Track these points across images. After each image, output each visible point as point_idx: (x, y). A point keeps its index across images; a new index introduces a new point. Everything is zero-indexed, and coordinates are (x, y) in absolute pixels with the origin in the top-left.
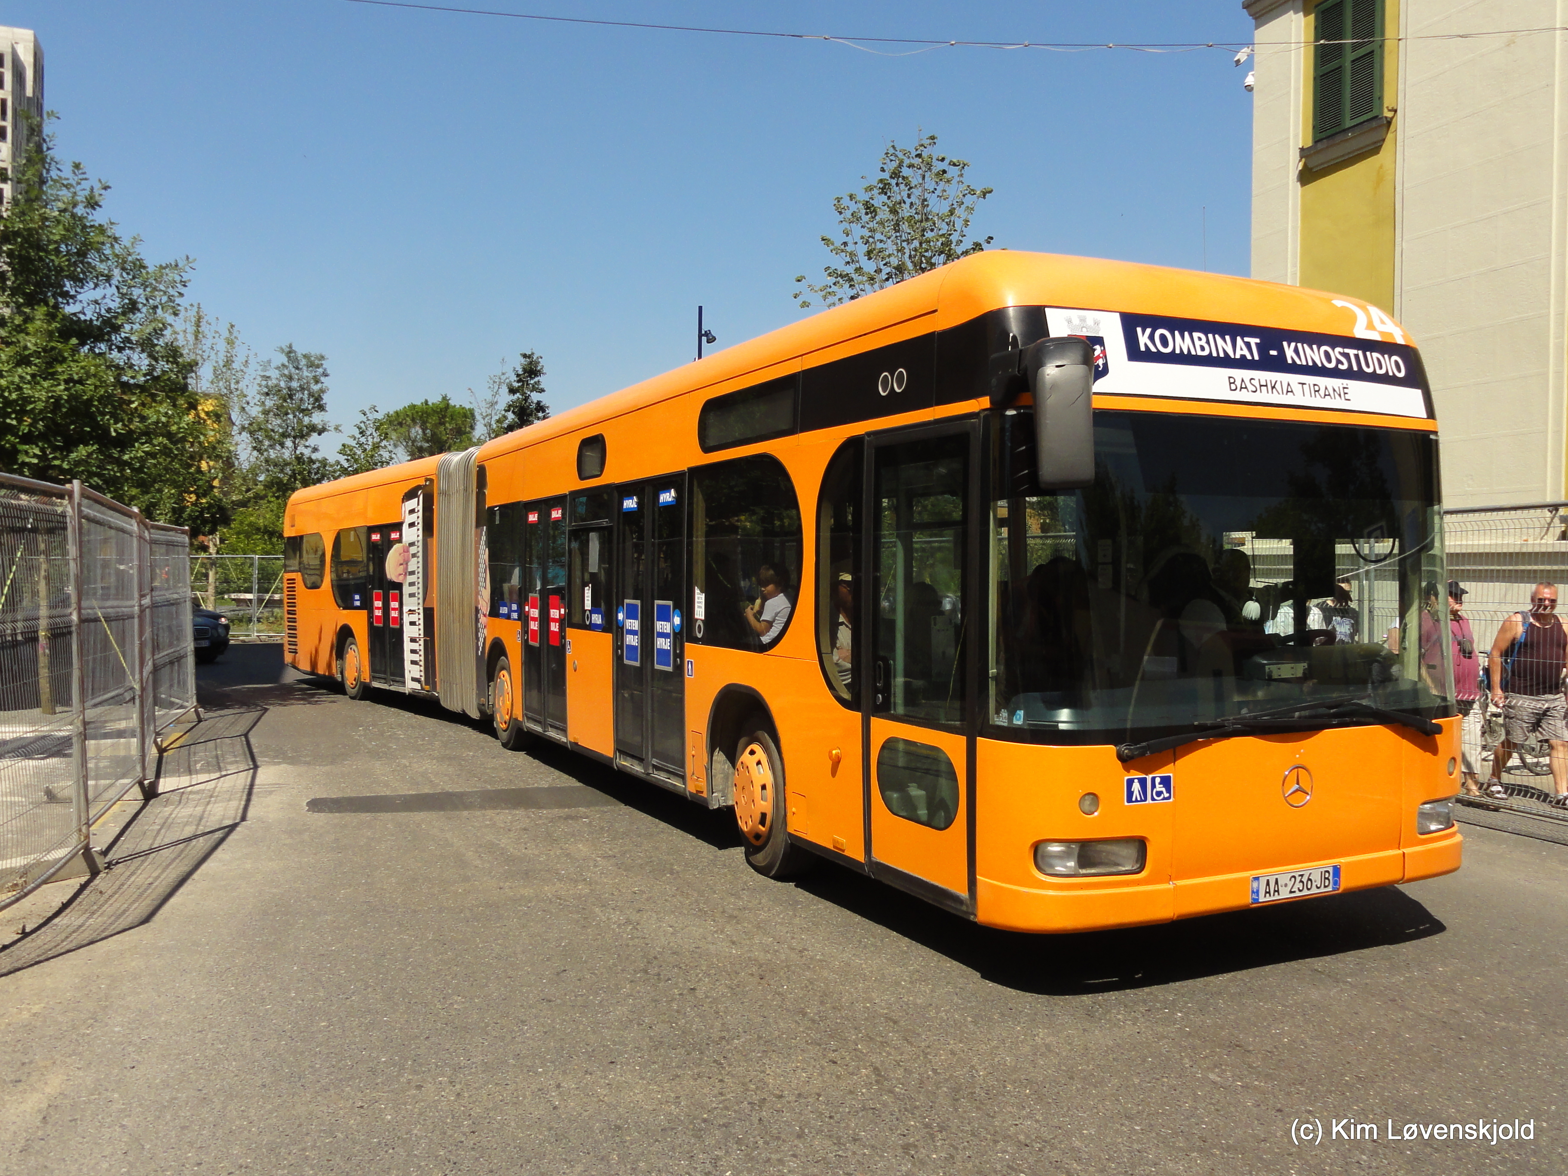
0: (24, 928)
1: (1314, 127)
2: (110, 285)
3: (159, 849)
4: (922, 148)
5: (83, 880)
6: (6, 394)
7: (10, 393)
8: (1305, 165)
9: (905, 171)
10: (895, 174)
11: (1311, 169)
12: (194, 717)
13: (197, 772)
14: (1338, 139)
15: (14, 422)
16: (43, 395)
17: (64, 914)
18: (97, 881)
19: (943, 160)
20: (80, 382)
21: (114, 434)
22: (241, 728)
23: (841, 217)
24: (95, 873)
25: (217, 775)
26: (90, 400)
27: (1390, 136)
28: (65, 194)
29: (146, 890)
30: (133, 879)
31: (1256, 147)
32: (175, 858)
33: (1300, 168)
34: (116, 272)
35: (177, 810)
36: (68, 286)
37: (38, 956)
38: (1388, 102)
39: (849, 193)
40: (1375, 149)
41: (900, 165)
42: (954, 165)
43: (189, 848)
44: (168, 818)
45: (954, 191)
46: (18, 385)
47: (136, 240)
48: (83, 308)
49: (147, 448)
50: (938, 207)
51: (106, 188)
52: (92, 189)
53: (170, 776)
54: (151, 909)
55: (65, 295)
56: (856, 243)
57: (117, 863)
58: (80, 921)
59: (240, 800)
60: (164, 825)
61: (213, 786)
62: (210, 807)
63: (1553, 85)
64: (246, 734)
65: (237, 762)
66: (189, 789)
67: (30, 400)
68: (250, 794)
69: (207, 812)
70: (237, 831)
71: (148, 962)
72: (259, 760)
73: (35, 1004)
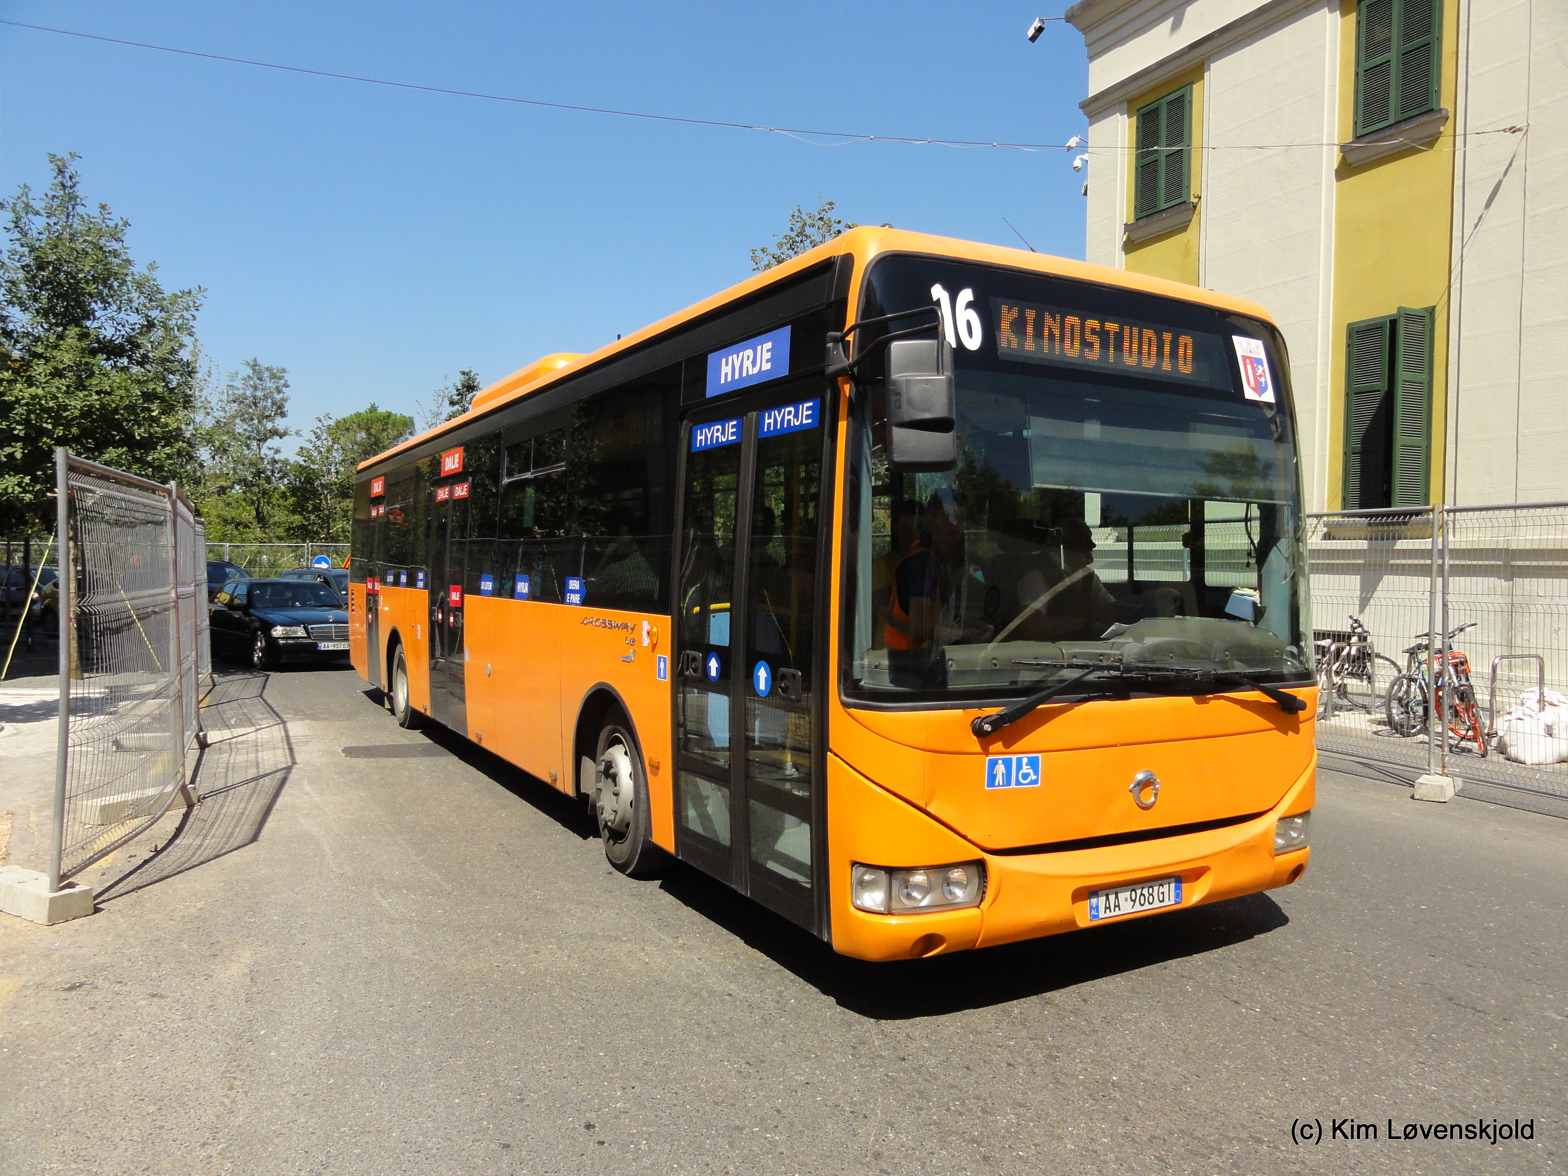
0: (156, 846)
1: (1136, 208)
2: (131, 308)
3: (234, 786)
4: (825, 213)
5: (184, 810)
8: (1128, 238)
9: (808, 231)
10: (801, 233)
11: (1133, 241)
12: (211, 681)
13: (234, 727)
14: (1156, 218)
18: (195, 812)
19: (839, 222)
20: (110, 393)
22: (255, 691)
24: (190, 806)
25: (253, 729)
26: (117, 408)
27: (1195, 217)
29: (240, 818)
30: (224, 810)
31: (1089, 221)
32: (252, 795)
33: (1124, 239)
34: (135, 296)
35: (232, 756)
37: (179, 867)
38: (1194, 190)
39: (762, 247)
40: (1183, 227)
41: (804, 226)
43: (259, 786)
44: (228, 763)
46: (54, 395)
47: (152, 267)
48: (103, 324)
51: (129, 225)
52: (116, 226)
53: (212, 729)
54: (252, 833)
57: (204, 798)
58: (198, 842)
59: (284, 749)
60: (227, 768)
61: (254, 738)
62: (260, 754)
63: (1321, 184)
64: (261, 696)
65: (265, 718)
66: (234, 740)
67: (65, 408)
68: (289, 743)
69: (260, 760)
70: (294, 771)
71: (273, 870)
72: (283, 715)
73: (196, 902)
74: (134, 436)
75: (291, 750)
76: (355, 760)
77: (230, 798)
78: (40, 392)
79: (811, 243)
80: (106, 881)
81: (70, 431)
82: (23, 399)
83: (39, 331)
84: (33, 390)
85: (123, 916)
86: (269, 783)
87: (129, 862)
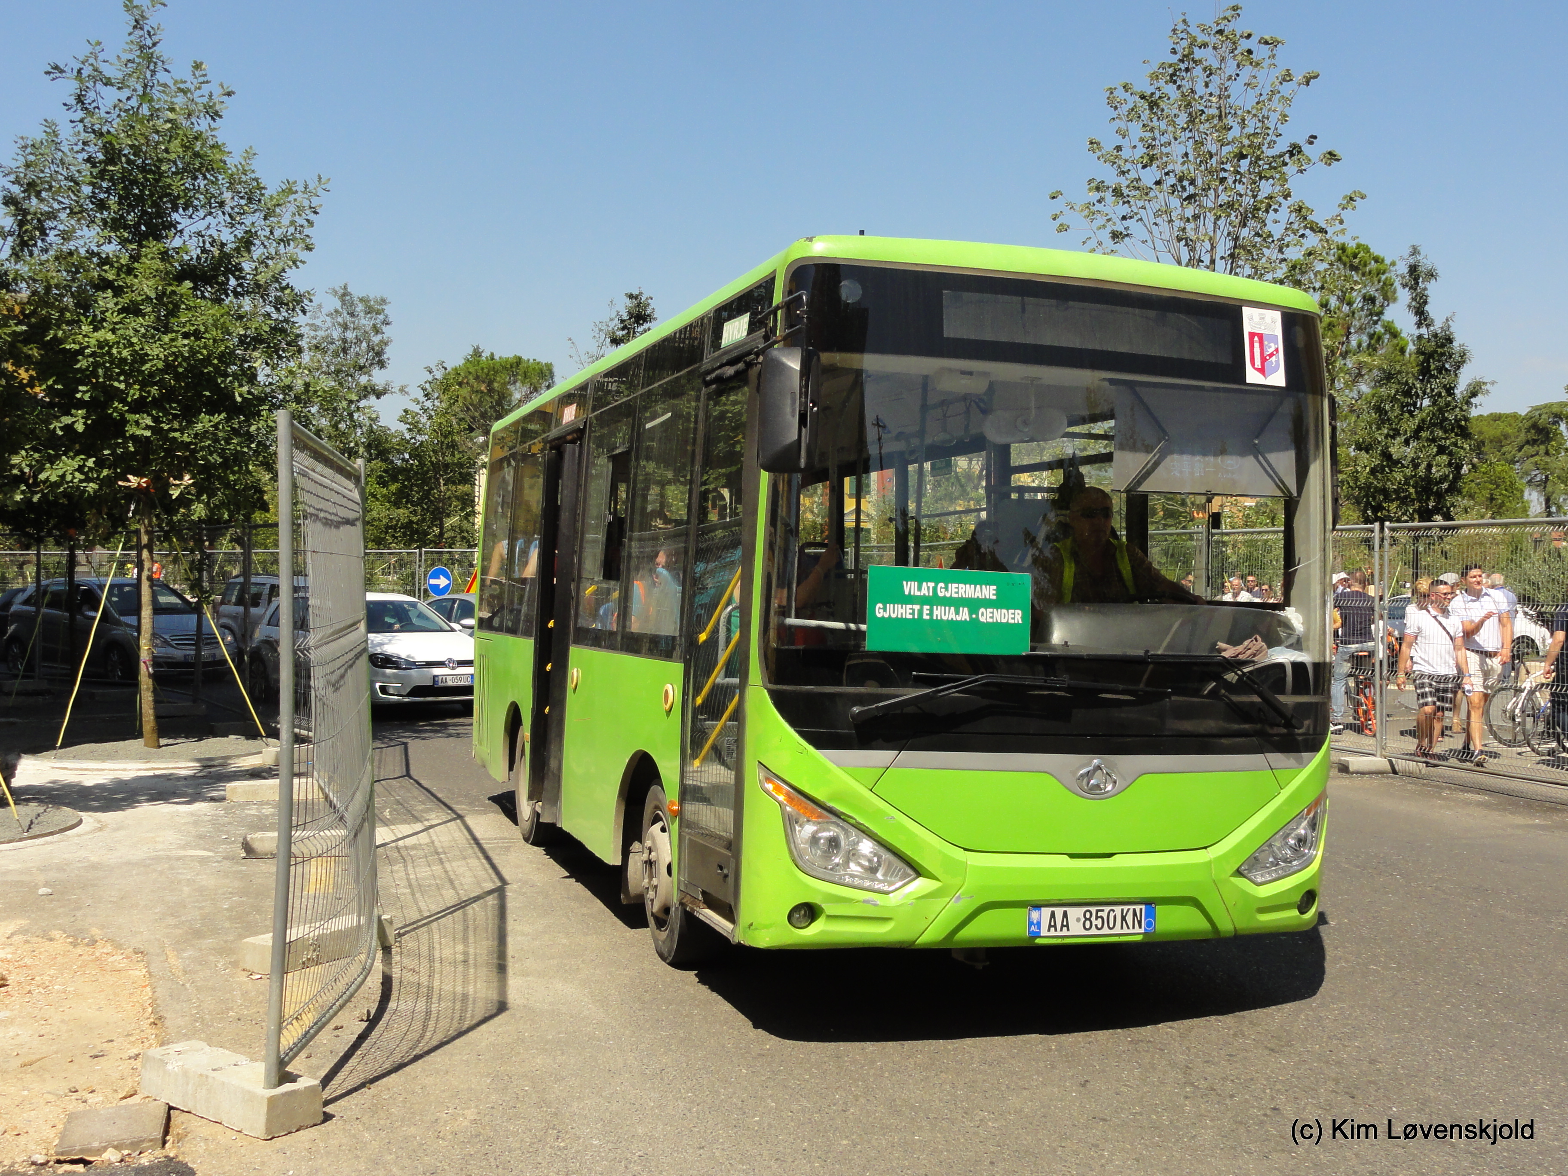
0: (368, 1012)
2: (224, 213)
3: (435, 918)
4: (1226, 22)
9: (1198, 54)
10: (1187, 56)
13: (395, 822)
15: (122, 386)
17: (394, 998)
18: (396, 958)
19: (1249, 36)
22: (398, 769)
23: (1114, 114)
24: (386, 948)
25: (418, 827)
26: (210, 357)
28: (180, 100)
29: (466, 968)
30: (437, 954)
34: (227, 197)
37: (411, 1049)
39: (1122, 82)
41: (1191, 45)
42: (1266, 43)
43: (471, 917)
45: (1267, 78)
46: (129, 341)
47: (251, 154)
50: (1242, 98)
51: (229, 94)
52: (211, 96)
55: (170, 226)
56: (1135, 147)
57: (400, 935)
58: (421, 1006)
59: (478, 858)
60: (410, 886)
61: (428, 840)
62: (448, 866)
64: (408, 774)
65: (431, 810)
66: (401, 843)
67: (143, 358)
68: (481, 849)
69: (451, 873)
70: (509, 894)
71: (554, 1059)
72: (454, 806)
73: (463, 1109)
74: (234, 396)
75: (490, 862)
77: (436, 936)
78: (110, 337)
79: (1205, 70)
80: (318, 1068)
81: (149, 392)
82: (88, 347)
83: (110, 249)
84: (102, 335)
85: (368, 1128)
86: (482, 915)
87: (337, 1036)
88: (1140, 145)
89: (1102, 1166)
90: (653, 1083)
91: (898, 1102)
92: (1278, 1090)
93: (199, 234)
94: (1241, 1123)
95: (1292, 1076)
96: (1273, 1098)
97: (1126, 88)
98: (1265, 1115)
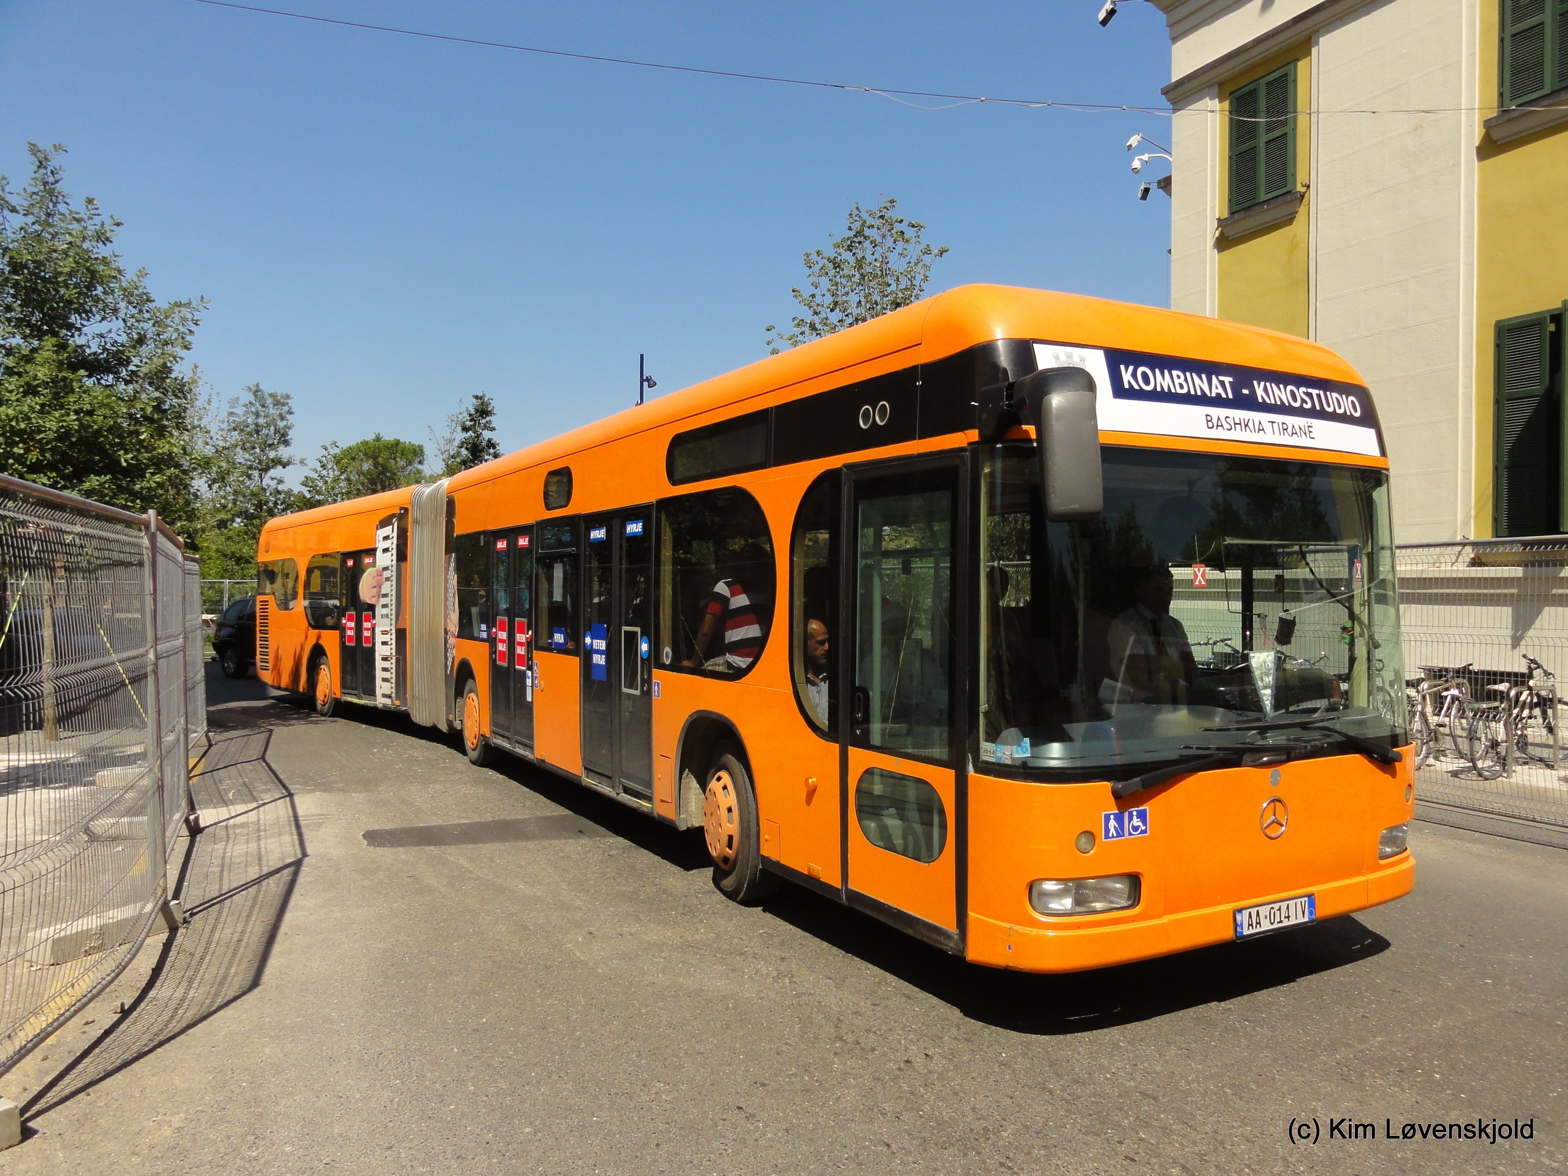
0: (123, 1004)
1: (1230, 201)
2: (117, 318)
3: (231, 894)
4: (886, 211)
5: (164, 936)
6: (14, 423)
7: (18, 422)
8: (1222, 233)
9: (867, 232)
10: (859, 233)
11: (1228, 237)
12: (204, 741)
13: (232, 802)
14: (1257, 209)
15: (22, 451)
16: (54, 426)
17: (158, 984)
18: (179, 939)
19: (902, 221)
20: (90, 413)
21: (124, 464)
22: (256, 753)
23: (810, 271)
24: (173, 930)
25: (254, 804)
26: (100, 430)
27: (1303, 208)
28: (75, 227)
29: (238, 947)
30: (217, 935)
31: (1175, 217)
32: (252, 908)
33: (1217, 235)
34: (122, 305)
35: (230, 846)
36: (74, 318)
37: (153, 1038)
38: (1301, 177)
39: (816, 249)
40: (1289, 220)
41: (863, 225)
42: (913, 226)
43: (262, 891)
44: (224, 857)
45: (914, 251)
46: (26, 415)
47: (142, 274)
48: (88, 341)
49: (158, 478)
50: (897, 264)
51: (118, 224)
52: (103, 224)
53: (205, 808)
54: (253, 972)
55: (70, 327)
56: (824, 295)
57: (192, 915)
58: (179, 994)
59: (292, 834)
60: (223, 865)
61: (255, 818)
62: (263, 843)
63: (1459, 165)
64: (263, 758)
65: (269, 790)
66: (232, 821)
67: (39, 430)
68: (298, 827)
69: (263, 850)
70: (304, 868)
71: (283, 1047)
72: (290, 787)
73: (173, 1114)
74: (120, 462)
75: (300, 835)
76: (379, 850)
77: (224, 914)
78: (10, 412)
79: (871, 242)
80: (48, 1073)
81: (45, 457)
83: (14, 342)
85: (64, 1147)
86: (274, 887)
87: (85, 1032)
88: (828, 294)
89: (756, 1140)
90: (367, 1071)
91: (586, 1078)
92: (911, 1041)
93: (101, 336)
94: (879, 1079)
95: (923, 1023)
96: (906, 1049)
97: (818, 253)
98: (900, 1069)
